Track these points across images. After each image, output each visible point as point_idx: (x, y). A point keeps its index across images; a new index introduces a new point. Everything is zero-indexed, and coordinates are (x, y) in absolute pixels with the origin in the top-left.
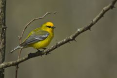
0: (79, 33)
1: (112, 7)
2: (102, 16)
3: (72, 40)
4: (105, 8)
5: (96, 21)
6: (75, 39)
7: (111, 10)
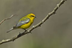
0: (33, 28)
1: (54, 13)
2: (48, 18)
3: (29, 33)
4: (49, 14)
5: (44, 21)
6: (31, 32)
7: (53, 15)
